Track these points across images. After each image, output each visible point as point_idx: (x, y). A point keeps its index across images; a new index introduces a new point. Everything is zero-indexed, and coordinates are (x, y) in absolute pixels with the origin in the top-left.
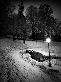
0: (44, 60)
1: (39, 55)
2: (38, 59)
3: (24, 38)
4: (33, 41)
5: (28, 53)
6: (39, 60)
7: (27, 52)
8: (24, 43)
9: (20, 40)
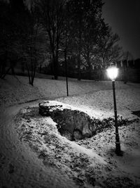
0: (94, 133)
1: (80, 119)
2: (77, 130)
3: (30, 72)
4: (53, 79)
5: (48, 114)
6: (81, 132)
7: (44, 112)
8: (31, 83)
9: (18, 77)
